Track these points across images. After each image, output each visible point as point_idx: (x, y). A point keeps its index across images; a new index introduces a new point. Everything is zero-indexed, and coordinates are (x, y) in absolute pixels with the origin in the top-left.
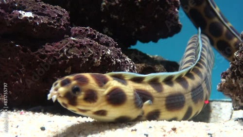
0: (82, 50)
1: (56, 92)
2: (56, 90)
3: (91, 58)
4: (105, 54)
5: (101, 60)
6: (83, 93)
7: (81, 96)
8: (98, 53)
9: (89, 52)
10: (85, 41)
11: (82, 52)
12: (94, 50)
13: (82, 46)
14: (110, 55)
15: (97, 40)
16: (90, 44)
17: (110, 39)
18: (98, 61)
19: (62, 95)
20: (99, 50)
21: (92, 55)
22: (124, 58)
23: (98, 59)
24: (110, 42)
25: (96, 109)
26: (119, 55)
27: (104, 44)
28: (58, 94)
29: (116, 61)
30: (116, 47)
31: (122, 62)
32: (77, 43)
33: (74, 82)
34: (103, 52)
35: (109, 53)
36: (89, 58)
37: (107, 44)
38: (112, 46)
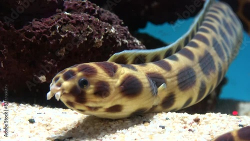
0: (79, 27)
1: (59, 88)
2: (59, 85)
3: (90, 37)
4: (108, 33)
5: (103, 40)
6: (92, 86)
7: (90, 90)
8: (99, 32)
9: (88, 30)
10: (82, 16)
11: (79, 30)
12: (94, 28)
13: (78, 23)
14: (115, 34)
15: (97, 16)
16: (89, 21)
17: (114, 16)
18: (99, 41)
19: (67, 92)
20: (101, 27)
21: (92, 34)
22: (132, 39)
23: (100, 38)
24: (113, 19)
25: (108, 105)
26: (126, 34)
27: (106, 21)
28: (63, 90)
29: (122, 42)
30: (122, 25)
31: (129, 44)
32: (72, 18)
33: (80, 74)
34: (106, 30)
35: (113, 31)
36: (87, 37)
37: (110, 21)
38: (116, 24)
